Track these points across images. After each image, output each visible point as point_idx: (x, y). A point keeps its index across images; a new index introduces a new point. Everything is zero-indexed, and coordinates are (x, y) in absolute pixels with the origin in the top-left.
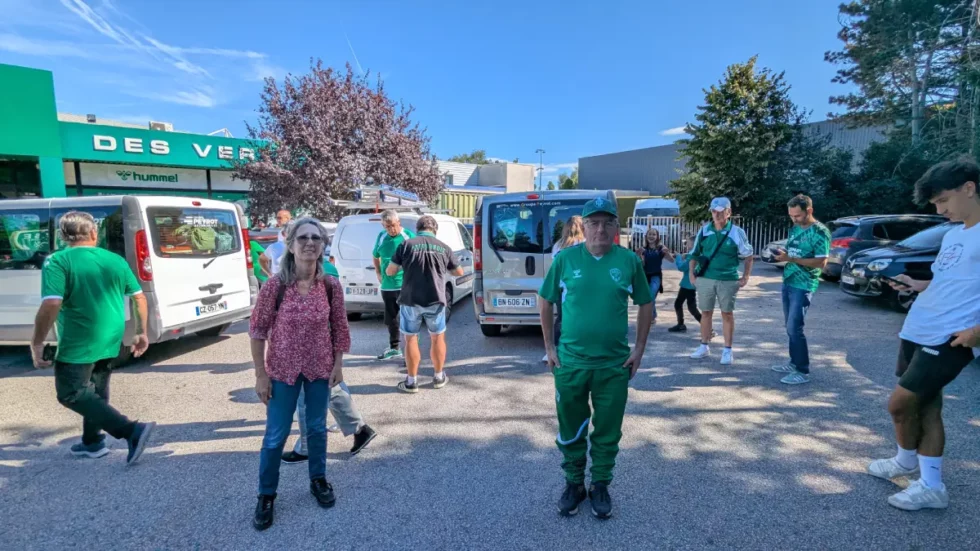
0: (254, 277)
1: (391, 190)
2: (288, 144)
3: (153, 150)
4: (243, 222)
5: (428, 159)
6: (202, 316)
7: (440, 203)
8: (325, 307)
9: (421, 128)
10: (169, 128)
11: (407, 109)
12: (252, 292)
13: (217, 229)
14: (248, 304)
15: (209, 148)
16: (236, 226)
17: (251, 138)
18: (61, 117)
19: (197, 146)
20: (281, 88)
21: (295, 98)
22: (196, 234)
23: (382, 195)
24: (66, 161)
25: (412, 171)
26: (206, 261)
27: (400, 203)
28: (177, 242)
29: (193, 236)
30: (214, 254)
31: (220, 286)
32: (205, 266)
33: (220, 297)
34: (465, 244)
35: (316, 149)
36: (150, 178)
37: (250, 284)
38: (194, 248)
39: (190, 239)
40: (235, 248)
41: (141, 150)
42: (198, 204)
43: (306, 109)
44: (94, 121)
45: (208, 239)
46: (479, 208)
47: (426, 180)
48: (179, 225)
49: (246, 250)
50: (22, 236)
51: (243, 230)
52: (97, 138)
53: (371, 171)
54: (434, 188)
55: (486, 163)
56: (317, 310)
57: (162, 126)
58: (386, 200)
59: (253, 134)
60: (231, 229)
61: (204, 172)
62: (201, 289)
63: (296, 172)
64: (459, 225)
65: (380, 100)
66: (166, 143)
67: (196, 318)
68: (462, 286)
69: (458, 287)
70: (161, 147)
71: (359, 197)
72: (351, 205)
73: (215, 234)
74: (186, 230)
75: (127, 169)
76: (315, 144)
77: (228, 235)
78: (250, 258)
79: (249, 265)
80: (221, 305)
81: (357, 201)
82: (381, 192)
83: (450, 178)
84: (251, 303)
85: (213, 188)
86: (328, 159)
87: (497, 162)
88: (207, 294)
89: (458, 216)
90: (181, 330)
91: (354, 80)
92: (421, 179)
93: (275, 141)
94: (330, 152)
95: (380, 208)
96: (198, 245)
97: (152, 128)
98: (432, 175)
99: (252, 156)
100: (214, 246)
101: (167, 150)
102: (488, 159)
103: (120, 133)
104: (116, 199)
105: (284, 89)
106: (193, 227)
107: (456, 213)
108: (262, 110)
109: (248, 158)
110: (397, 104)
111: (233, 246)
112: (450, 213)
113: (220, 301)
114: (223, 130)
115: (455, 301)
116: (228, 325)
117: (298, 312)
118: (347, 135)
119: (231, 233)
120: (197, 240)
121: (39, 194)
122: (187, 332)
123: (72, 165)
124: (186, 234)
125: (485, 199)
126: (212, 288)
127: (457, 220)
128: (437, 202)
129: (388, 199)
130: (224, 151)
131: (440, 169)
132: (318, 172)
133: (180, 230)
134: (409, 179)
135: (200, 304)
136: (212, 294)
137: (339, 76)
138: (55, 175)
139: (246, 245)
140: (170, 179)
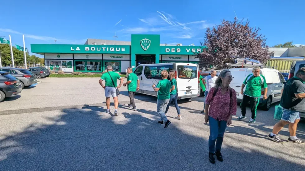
0: (200, 86)
1: (249, 59)
2: (211, 46)
3: (177, 51)
4: (198, 70)
5: (264, 47)
6: (186, 95)
7: (267, 64)
8: (229, 99)
9: (262, 36)
10: (181, 45)
11: (257, 29)
12: (199, 90)
13: (192, 71)
14: (197, 93)
15: (190, 49)
16: (197, 70)
17: (201, 46)
18: (161, 45)
19: (187, 49)
20: (211, 30)
21: (215, 32)
22: (187, 73)
23: (245, 62)
24: (160, 55)
25: (256, 52)
26: (189, 80)
27: (252, 64)
28: (182, 74)
29: (186, 73)
30: (191, 78)
31: (191, 87)
32: (188, 81)
33: (191, 90)
34: (281, 81)
35: (221, 47)
36: (176, 58)
37: (198, 87)
38: (186, 76)
39: (185, 74)
40: (196, 77)
41: (174, 51)
42: (188, 65)
43: (219, 35)
44: (166, 45)
45: (190, 74)
46: (293, 66)
47: (262, 55)
48: (183, 70)
49: (198, 77)
50: (152, 72)
51: (198, 72)
52: (166, 49)
53: (239, 53)
54: (265, 58)
55: (293, 47)
56: (226, 99)
57: (179, 45)
58: (247, 63)
59: (201, 45)
60: (195, 72)
61: (188, 56)
62: (187, 87)
63: (213, 55)
64: (278, 73)
65: (246, 28)
66: (180, 49)
67: (185, 95)
68: (277, 98)
69: (275, 97)
70: (179, 50)
71: (236, 62)
72: (232, 65)
73: (192, 73)
74: (185, 71)
75: (171, 56)
76: (220, 45)
77: (194, 73)
78: (199, 80)
79: (199, 82)
80: (191, 92)
81: (235, 64)
82: (245, 60)
83: (272, 54)
84: (198, 93)
85: (189, 60)
86: (224, 50)
87: (300, 46)
88: (188, 89)
89: (279, 69)
90: (181, 97)
91: (237, 23)
92: (260, 55)
93: (208, 46)
94: (225, 48)
95: (244, 66)
96: (187, 76)
97: (177, 45)
98: (266, 53)
99: (200, 51)
100: (191, 76)
101: (180, 51)
102: (294, 45)
103: (171, 47)
104: (171, 63)
105: (212, 30)
106: (186, 71)
107: (278, 68)
108: (205, 38)
109: (199, 52)
110: (253, 28)
111: (195, 76)
112: (275, 68)
113: (190, 91)
114: (192, 44)
115: (272, 103)
116: (191, 98)
117: (220, 99)
118: (232, 42)
119: (195, 73)
120: (187, 74)
121: (155, 63)
122: (182, 98)
123: (161, 56)
124: (185, 73)
125: (297, 62)
126: (189, 87)
127: (277, 71)
128: (266, 63)
129: (248, 63)
130: (194, 50)
131: (269, 51)
132: (220, 55)
133: (183, 71)
134: (254, 55)
135: (186, 91)
136: (189, 89)
137: (231, 23)
138: (158, 58)
139: (199, 76)
140: (180, 58)
